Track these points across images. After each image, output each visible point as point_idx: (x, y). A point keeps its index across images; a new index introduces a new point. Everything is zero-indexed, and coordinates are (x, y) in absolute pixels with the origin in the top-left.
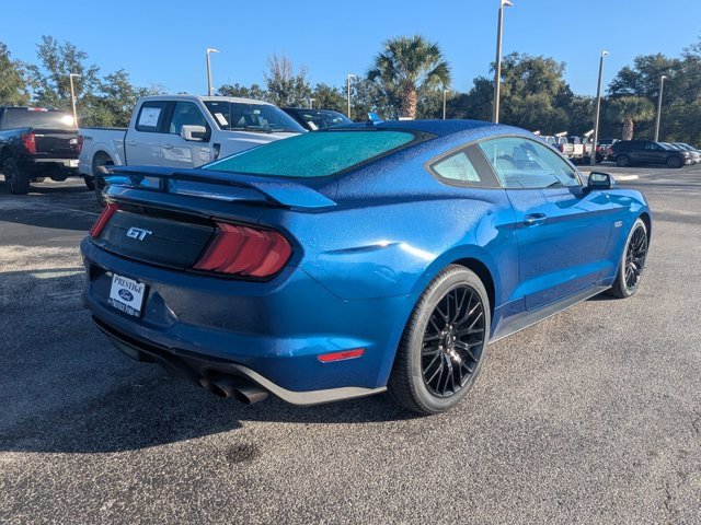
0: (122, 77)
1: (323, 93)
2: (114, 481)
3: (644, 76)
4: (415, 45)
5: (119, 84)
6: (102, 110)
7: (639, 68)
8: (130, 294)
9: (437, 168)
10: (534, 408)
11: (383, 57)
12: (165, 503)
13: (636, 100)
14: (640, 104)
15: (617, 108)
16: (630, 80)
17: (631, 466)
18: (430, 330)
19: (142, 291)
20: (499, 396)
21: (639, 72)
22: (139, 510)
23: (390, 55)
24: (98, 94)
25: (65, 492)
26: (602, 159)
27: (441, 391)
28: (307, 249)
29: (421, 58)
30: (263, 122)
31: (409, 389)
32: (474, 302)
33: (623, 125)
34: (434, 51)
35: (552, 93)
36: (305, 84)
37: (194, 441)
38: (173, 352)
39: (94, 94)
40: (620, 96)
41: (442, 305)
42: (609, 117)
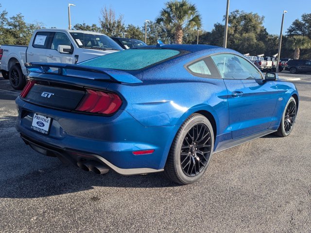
0: (20, 18)
1: (132, 30)
2: (36, 209)
3: (307, 25)
4: (182, 5)
5: (18, 21)
6: (9, 36)
7: (304, 20)
8: (43, 123)
9: (190, 67)
10: (234, 183)
11: (165, 11)
12: (60, 218)
13: (301, 37)
14: (304, 40)
15: (291, 42)
16: (299, 27)
17: (277, 207)
18: (185, 143)
19: (49, 122)
20: (217, 178)
21: (304, 22)
22: (48, 220)
23: (169, 10)
24: (6, 27)
25: (13, 213)
26: (282, 70)
27: (189, 173)
28: (129, 102)
29: (185, 12)
30: (101, 45)
31: (174, 171)
32: (206, 132)
33: (294, 51)
34: (193, 8)
35: (256, 33)
36: (122, 25)
37: (72, 194)
38: (65, 150)
39: (4, 27)
40: (293, 35)
41: (191, 132)
42: (287, 46)
